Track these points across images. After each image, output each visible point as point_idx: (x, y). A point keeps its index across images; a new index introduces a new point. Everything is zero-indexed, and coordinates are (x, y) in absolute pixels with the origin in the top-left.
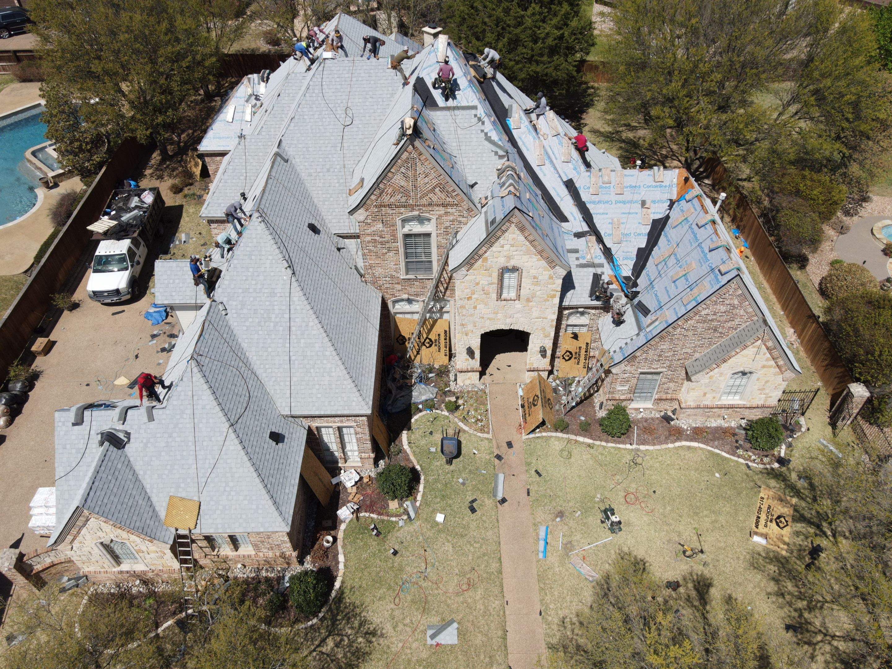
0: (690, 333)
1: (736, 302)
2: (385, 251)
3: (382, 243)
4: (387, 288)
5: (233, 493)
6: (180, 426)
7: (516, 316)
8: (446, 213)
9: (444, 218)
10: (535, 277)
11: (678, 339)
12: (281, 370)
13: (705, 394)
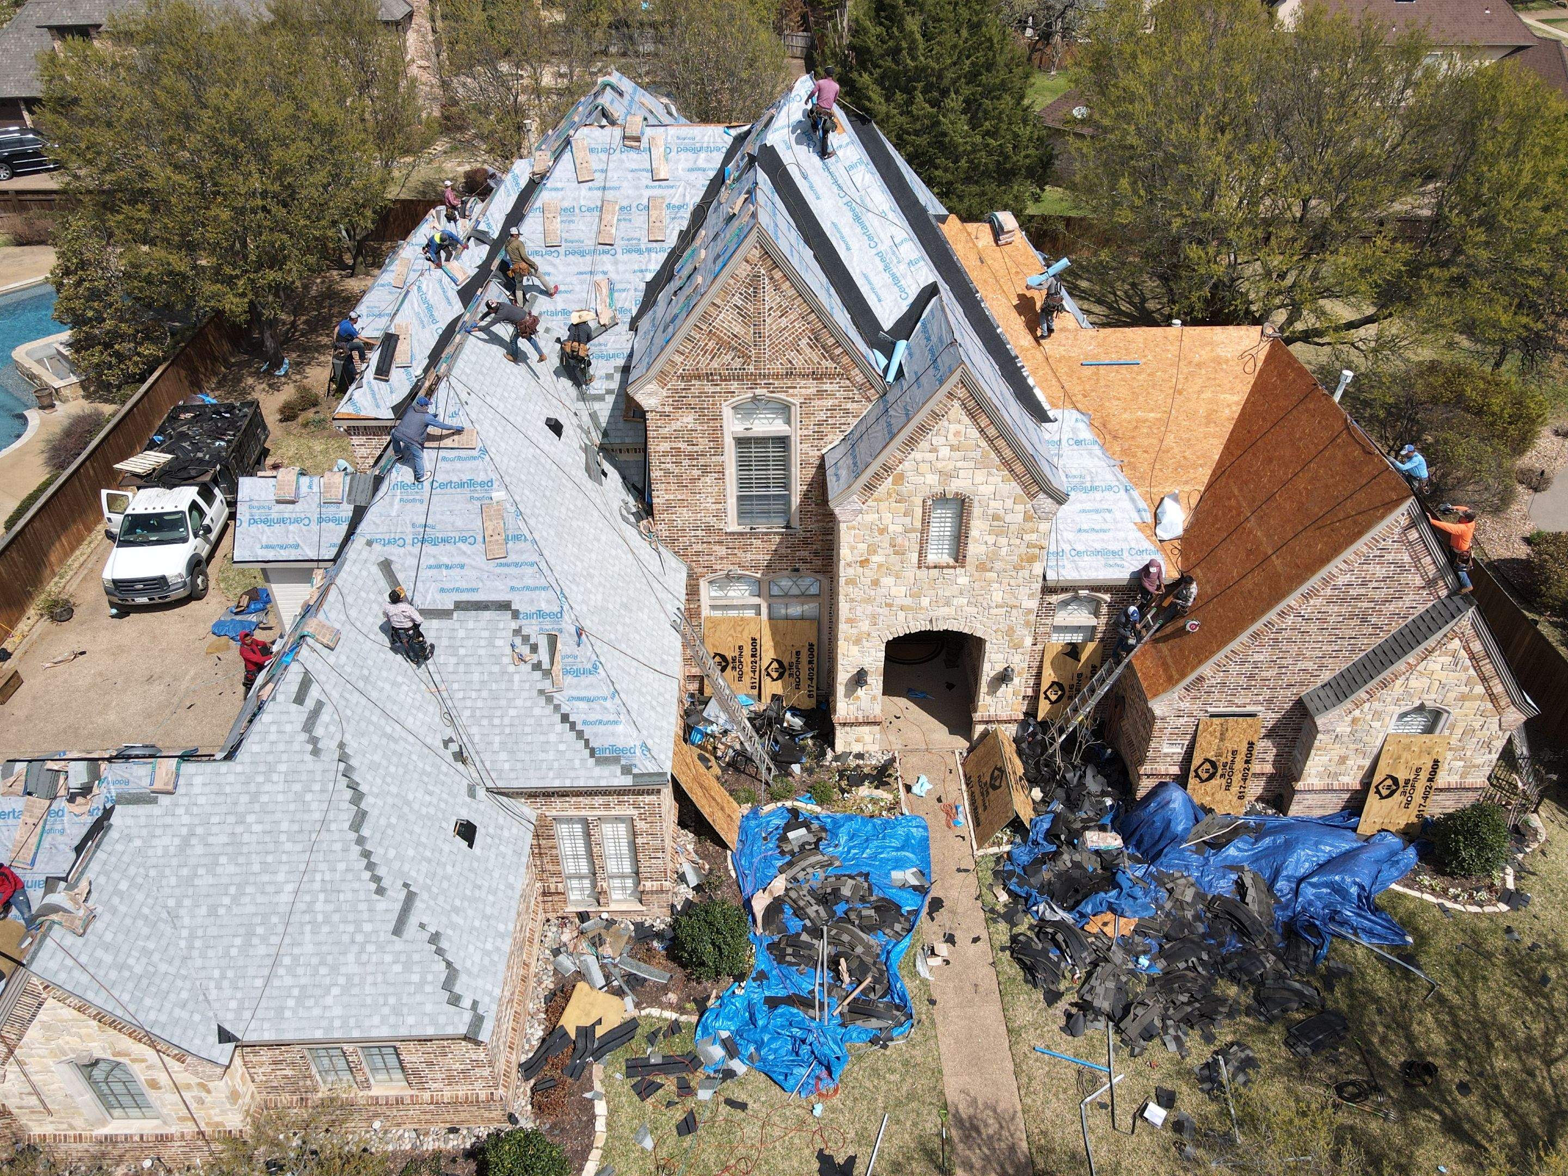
0: (1313, 627)
1: (1407, 558)
2: (696, 473)
3: (691, 457)
4: (697, 554)
5: (371, 948)
6: (264, 798)
7: (955, 601)
8: (821, 394)
9: (816, 403)
10: (996, 517)
11: (1289, 640)
12: (485, 694)
13: (1343, 760)
